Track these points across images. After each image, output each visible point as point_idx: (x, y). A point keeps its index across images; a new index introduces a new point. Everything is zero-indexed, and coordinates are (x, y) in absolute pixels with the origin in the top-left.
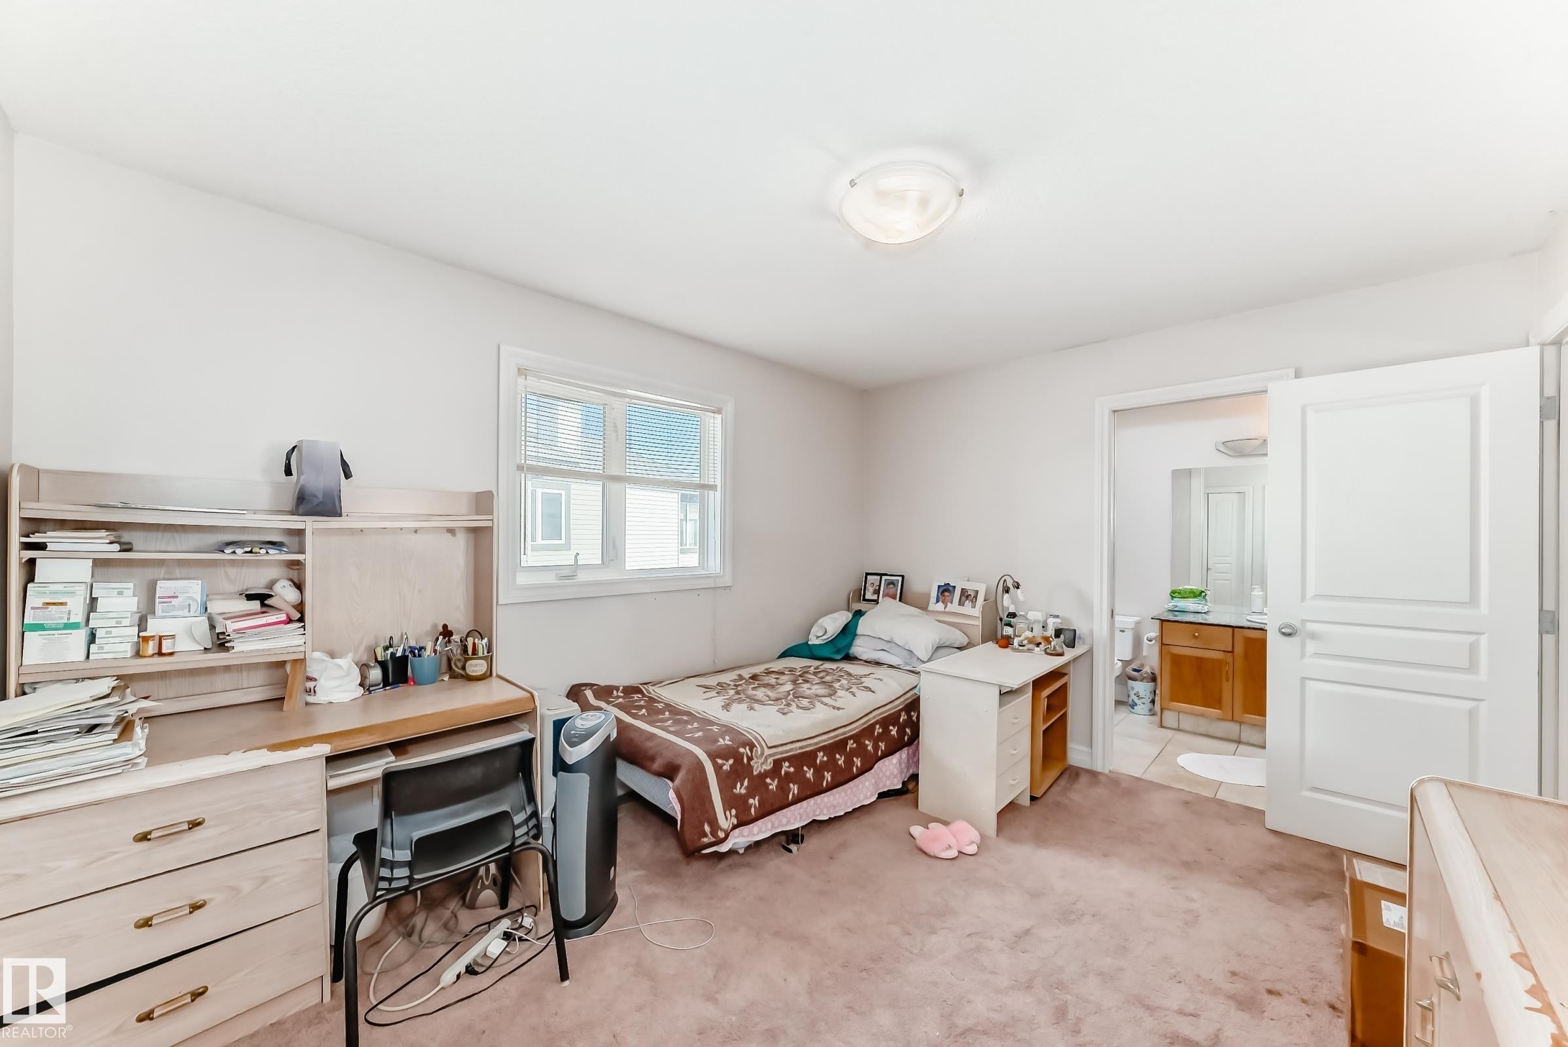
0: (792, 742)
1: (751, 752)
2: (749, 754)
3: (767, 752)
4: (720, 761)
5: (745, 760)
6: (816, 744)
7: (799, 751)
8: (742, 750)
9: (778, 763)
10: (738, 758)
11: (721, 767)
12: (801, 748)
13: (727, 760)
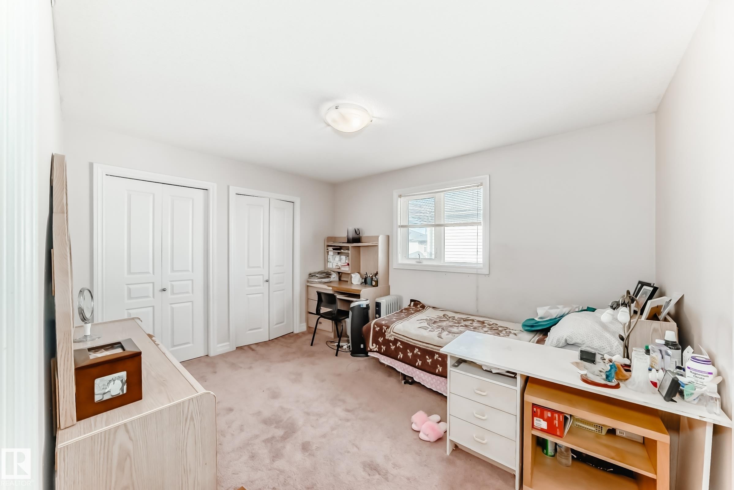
0: (403, 336)
1: (386, 329)
2: (385, 330)
3: (392, 333)
4: (375, 326)
5: (383, 331)
6: (415, 343)
7: (405, 341)
8: (384, 327)
9: (396, 341)
10: (381, 329)
11: (376, 328)
12: (407, 340)
13: (378, 327)
